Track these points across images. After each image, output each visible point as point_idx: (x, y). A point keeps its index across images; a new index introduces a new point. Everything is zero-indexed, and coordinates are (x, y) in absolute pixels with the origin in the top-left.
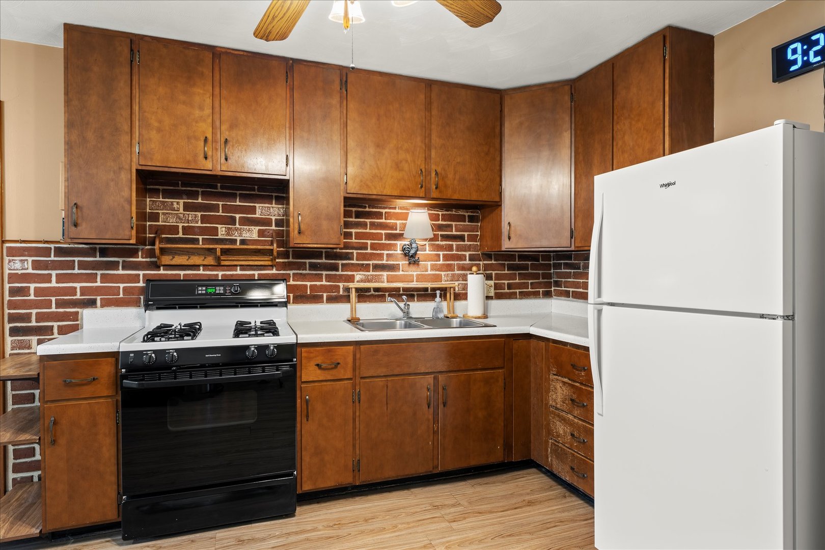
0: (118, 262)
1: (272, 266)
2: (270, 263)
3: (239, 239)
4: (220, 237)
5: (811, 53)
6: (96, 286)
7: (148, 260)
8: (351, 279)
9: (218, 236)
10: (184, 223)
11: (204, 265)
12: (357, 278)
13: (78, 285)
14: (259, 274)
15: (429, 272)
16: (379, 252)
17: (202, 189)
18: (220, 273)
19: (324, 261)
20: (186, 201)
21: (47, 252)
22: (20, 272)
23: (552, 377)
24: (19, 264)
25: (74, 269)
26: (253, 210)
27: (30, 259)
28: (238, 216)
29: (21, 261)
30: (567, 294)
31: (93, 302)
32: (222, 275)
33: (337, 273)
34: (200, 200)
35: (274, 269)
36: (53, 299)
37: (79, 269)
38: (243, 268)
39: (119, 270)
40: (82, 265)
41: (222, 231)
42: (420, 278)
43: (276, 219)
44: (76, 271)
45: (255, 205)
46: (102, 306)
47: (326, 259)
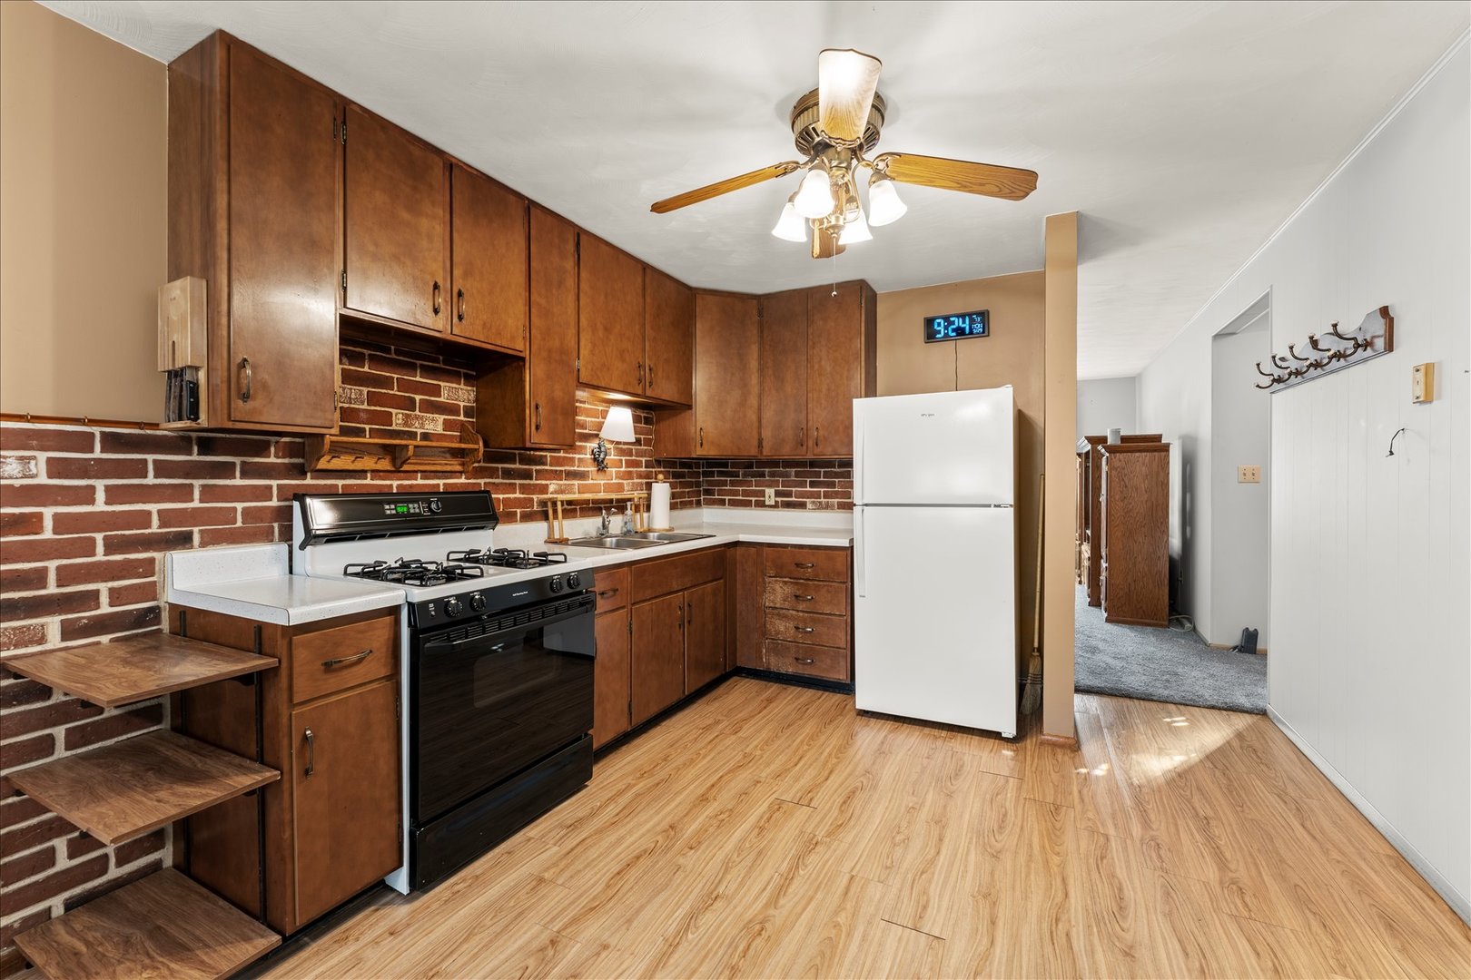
0: (234, 464)
1: (461, 472)
2: (459, 468)
3: (419, 431)
4: (394, 427)
5: (950, 329)
6: (192, 508)
7: (286, 461)
8: (544, 489)
9: (391, 426)
10: (344, 402)
11: (373, 471)
12: (552, 488)
13: (153, 508)
14: (444, 484)
15: (614, 481)
16: (571, 455)
17: (369, 352)
18: (395, 483)
19: (517, 466)
20: (345, 367)
21: (85, 442)
22: (17, 483)
23: (767, 580)
24: (14, 466)
25: (146, 477)
26: (436, 391)
27: (43, 456)
28: (418, 398)
29: (21, 458)
30: (722, 503)
31: (185, 538)
32: (398, 486)
33: (531, 482)
34: (366, 369)
35: (464, 477)
36: (99, 537)
37: (156, 477)
38: (426, 475)
39: (235, 478)
40: (161, 470)
41: (398, 419)
42: (608, 488)
43: (464, 406)
44: (151, 480)
45: (440, 383)
46: (203, 544)
47: (520, 463)
